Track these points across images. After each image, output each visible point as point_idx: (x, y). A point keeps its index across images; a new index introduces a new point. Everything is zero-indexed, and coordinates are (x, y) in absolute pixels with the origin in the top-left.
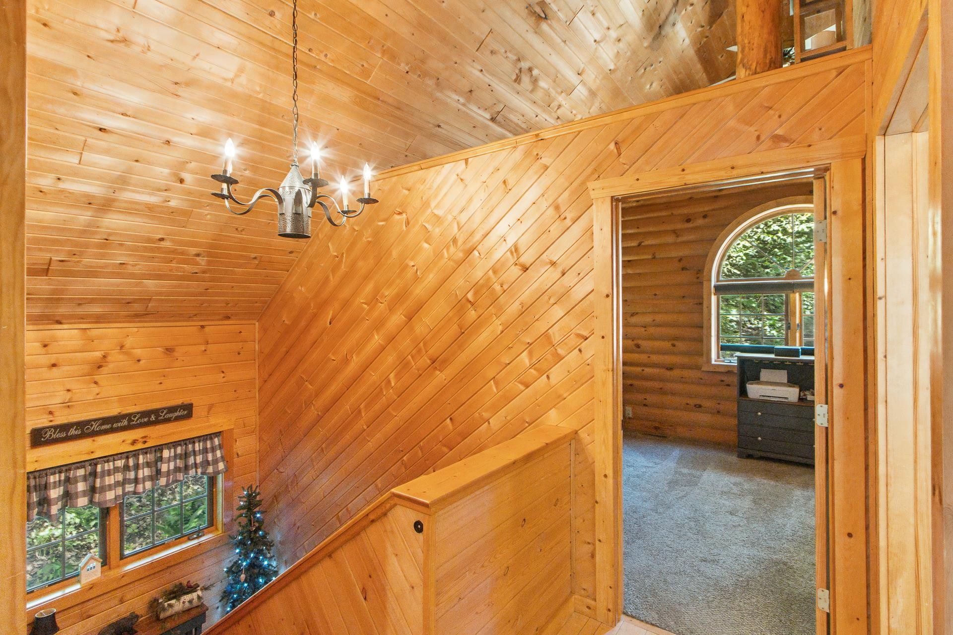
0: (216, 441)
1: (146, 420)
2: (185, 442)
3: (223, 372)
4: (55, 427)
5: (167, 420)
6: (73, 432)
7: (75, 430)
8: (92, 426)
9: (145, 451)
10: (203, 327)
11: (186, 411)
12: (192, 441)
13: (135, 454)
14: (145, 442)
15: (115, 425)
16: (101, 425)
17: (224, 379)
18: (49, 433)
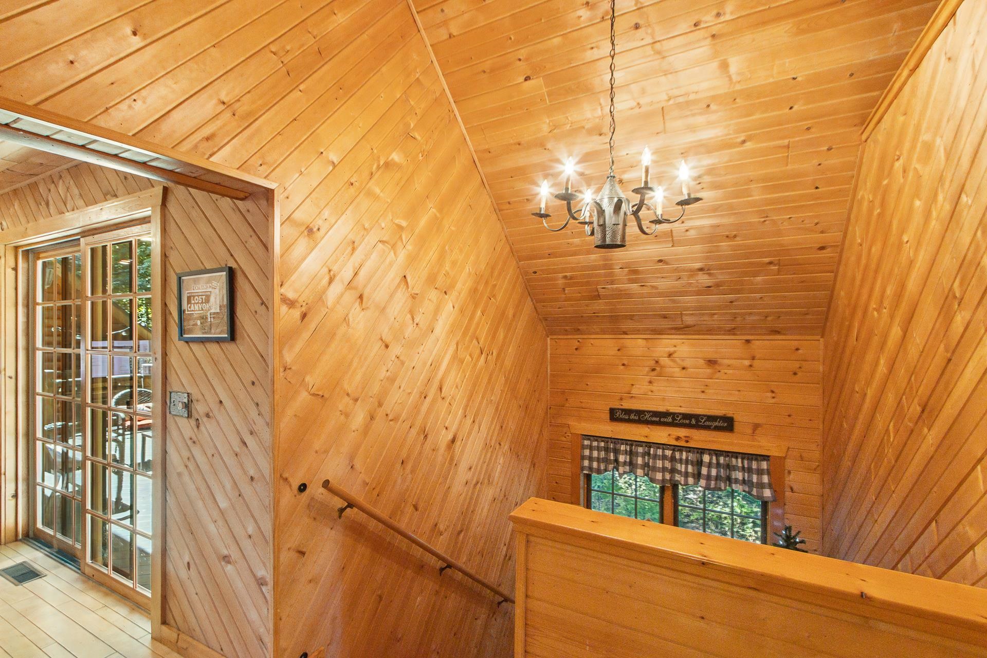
0: (764, 465)
1: (687, 422)
2: (727, 454)
3: (773, 392)
4: (623, 410)
5: (707, 428)
6: (632, 417)
7: (635, 415)
8: (645, 415)
9: (689, 450)
10: (748, 341)
11: (727, 424)
12: (735, 455)
13: (681, 449)
14: (687, 442)
15: (662, 420)
16: (652, 416)
17: (773, 401)
18: (618, 414)
